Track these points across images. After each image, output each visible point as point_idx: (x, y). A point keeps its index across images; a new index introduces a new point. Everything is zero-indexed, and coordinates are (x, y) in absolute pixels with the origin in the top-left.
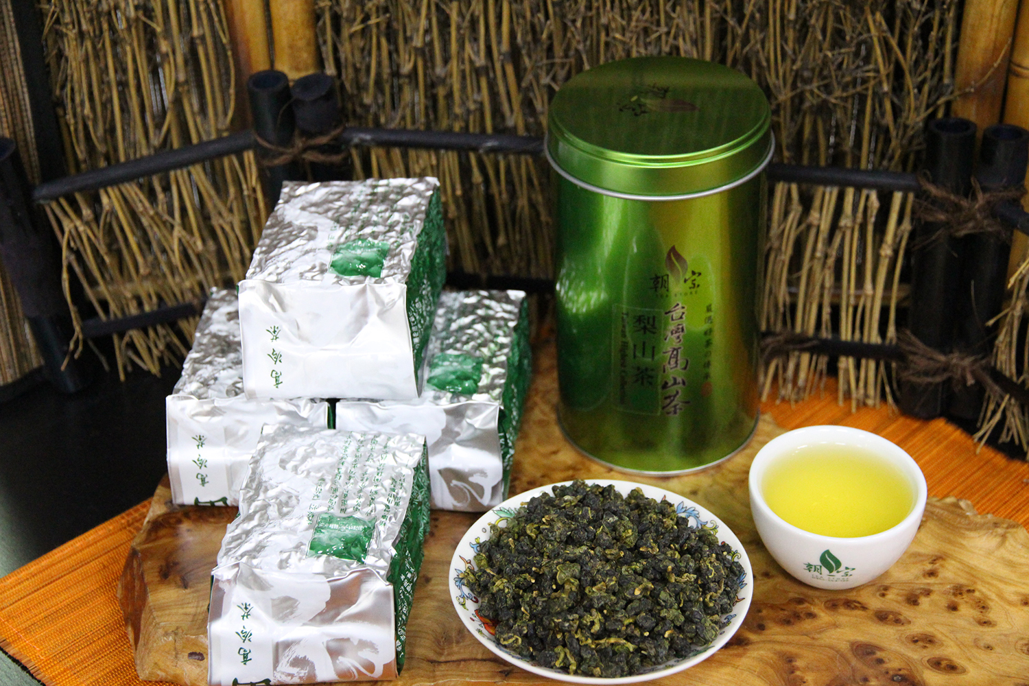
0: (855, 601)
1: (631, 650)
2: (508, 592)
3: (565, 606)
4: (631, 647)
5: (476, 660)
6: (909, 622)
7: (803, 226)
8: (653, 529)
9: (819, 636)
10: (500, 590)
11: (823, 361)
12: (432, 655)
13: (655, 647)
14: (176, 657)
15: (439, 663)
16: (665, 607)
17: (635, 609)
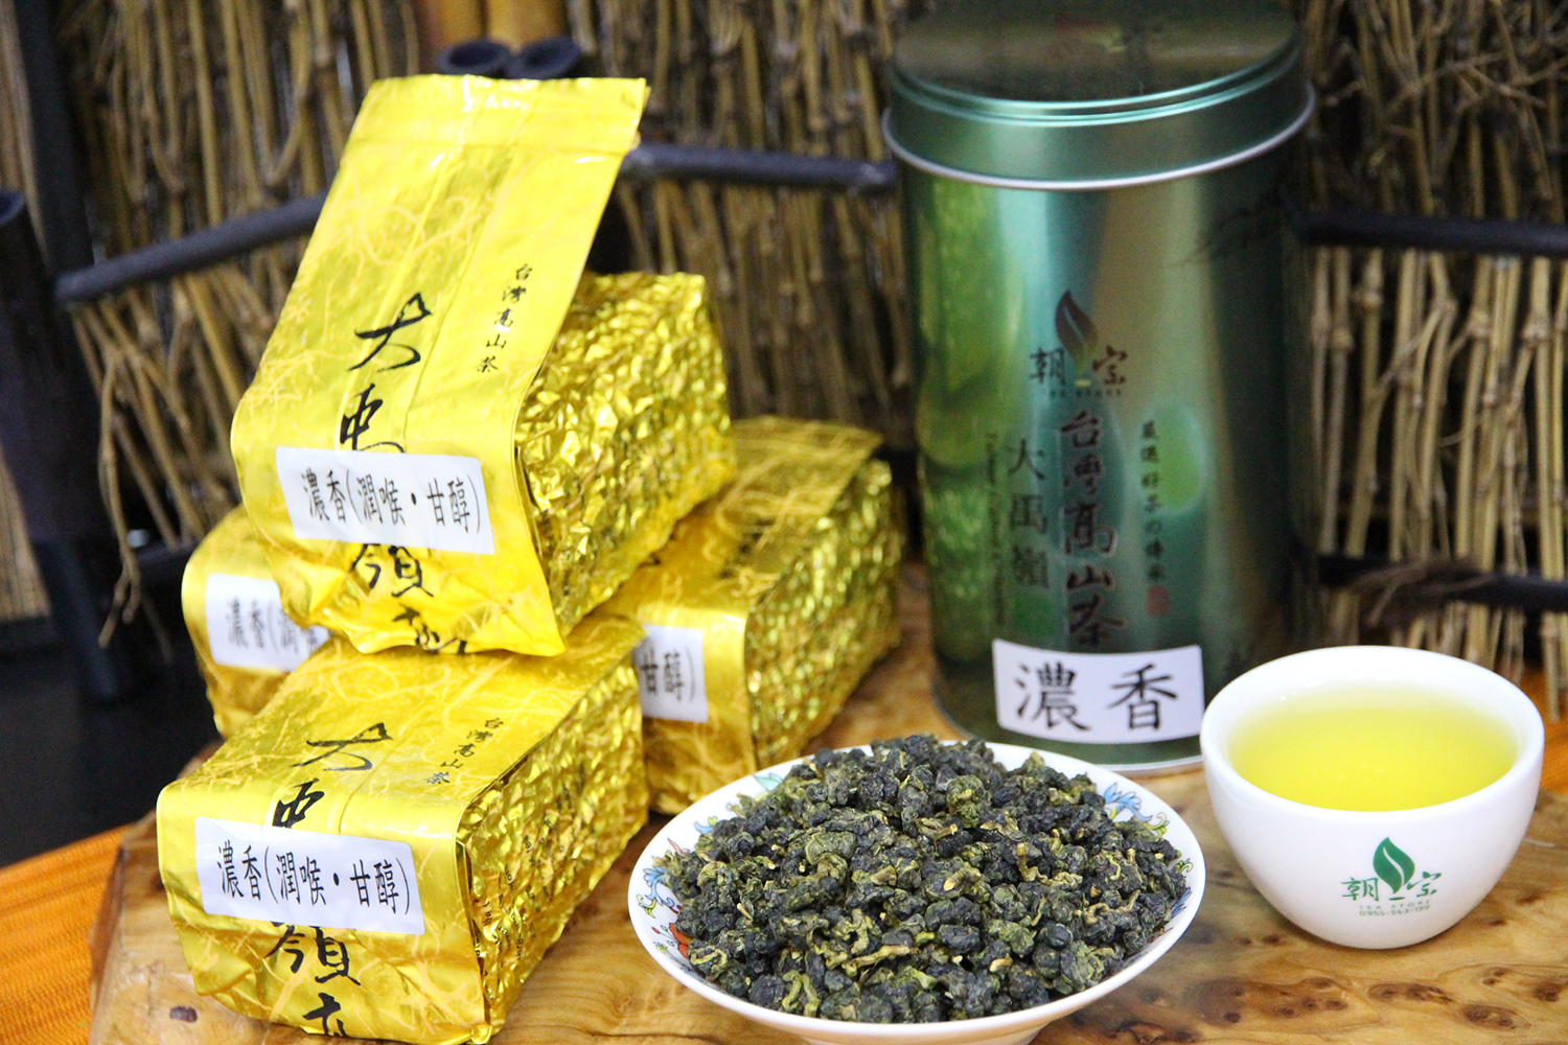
0: (1431, 989)
1: (925, 985)
2: (724, 884)
3: (807, 895)
4: (925, 980)
5: (676, 1036)
6: (1528, 1025)
7: (1459, 343)
8: (1021, 800)
9: (1340, 1036)
10: (710, 880)
11: (1515, 625)
12: (597, 1024)
13: (965, 982)
14: (150, 1013)
15: (606, 1036)
16: (1003, 916)
17: (940, 914)
